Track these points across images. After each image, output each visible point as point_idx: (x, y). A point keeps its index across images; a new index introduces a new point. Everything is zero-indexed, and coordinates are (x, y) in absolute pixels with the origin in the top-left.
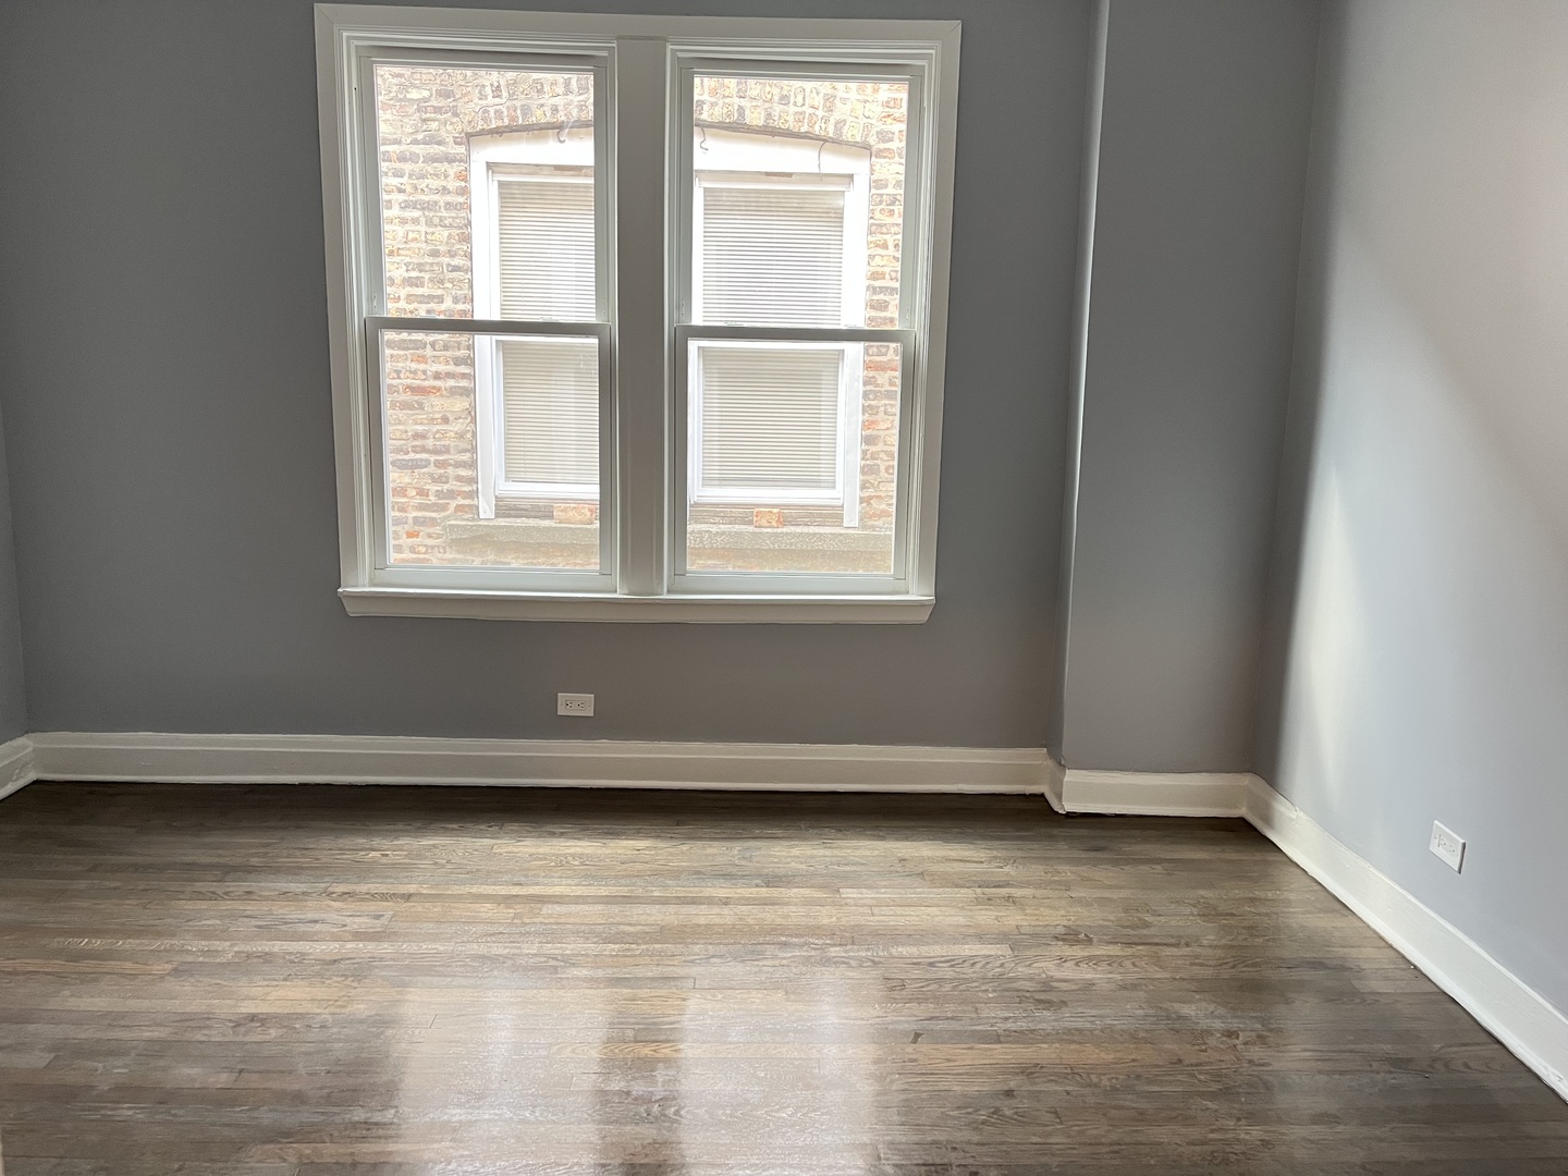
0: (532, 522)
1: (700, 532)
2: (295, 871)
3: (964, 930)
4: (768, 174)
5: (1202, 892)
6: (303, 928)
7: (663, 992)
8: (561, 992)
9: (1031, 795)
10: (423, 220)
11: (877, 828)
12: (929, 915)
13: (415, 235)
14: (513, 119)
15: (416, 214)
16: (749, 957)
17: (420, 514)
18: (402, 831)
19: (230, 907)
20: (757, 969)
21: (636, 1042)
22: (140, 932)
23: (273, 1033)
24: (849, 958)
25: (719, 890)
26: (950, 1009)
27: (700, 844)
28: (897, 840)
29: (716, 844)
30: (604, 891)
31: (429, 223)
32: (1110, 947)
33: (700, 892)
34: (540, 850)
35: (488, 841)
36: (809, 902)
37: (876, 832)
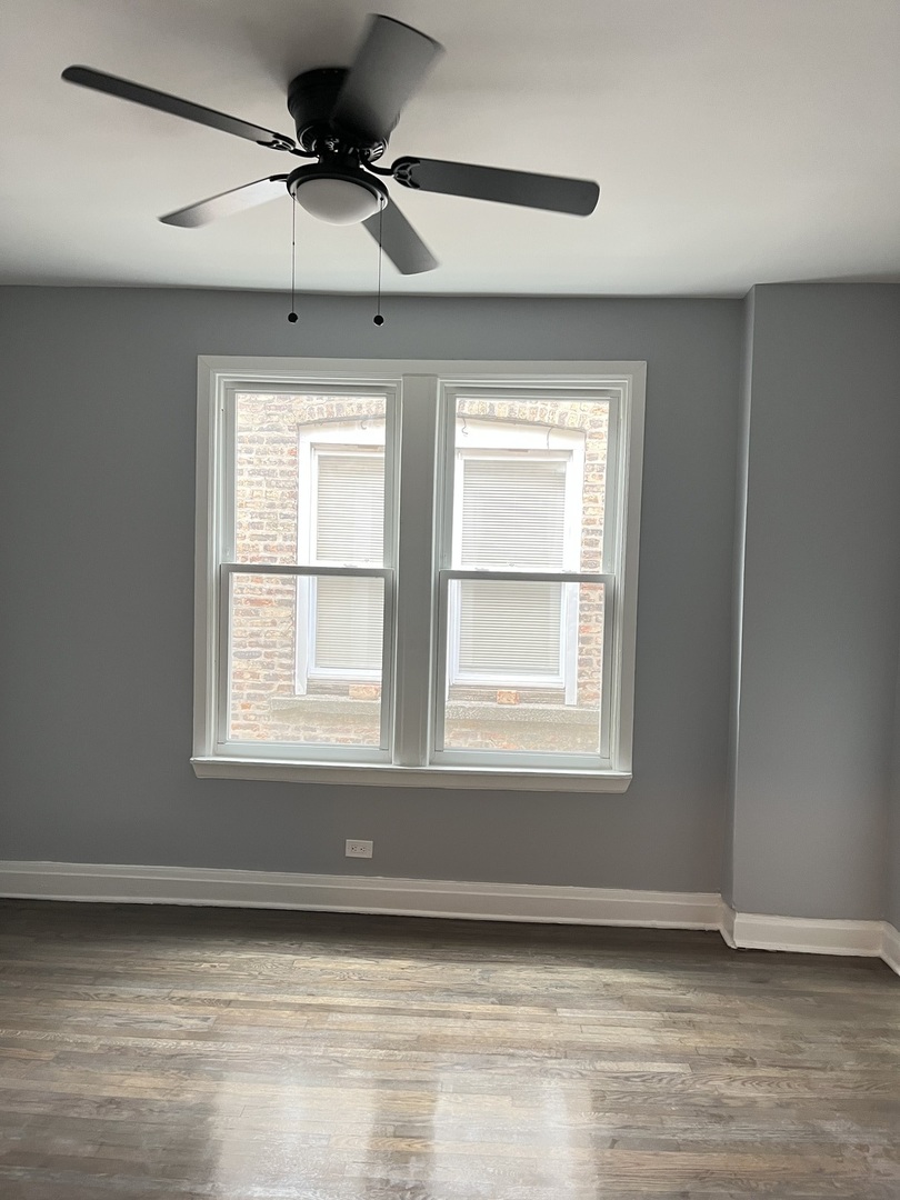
0: (333, 698)
1: (456, 707)
2: (146, 978)
3: (653, 1049)
4: (510, 450)
5: (847, 1023)
6: (149, 1026)
7: (418, 1094)
8: (340, 1090)
9: (710, 931)
10: (264, 483)
11: (586, 956)
12: (625, 1034)
13: (258, 493)
14: (330, 413)
15: (260, 478)
16: (485, 1066)
17: (252, 691)
18: (226, 946)
19: (98, 1007)
20: (490, 1077)
21: (395, 1137)
22: (33, 1025)
23: (125, 1114)
24: (562, 1070)
25: (463, 1006)
26: (641, 1119)
27: (450, 965)
28: (603, 967)
29: (462, 965)
30: (375, 1003)
31: (269, 484)
32: (771, 1069)
33: (449, 1007)
34: (329, 966)
35: (289, 957)
36: (533, 1019)
37: (586, 960)
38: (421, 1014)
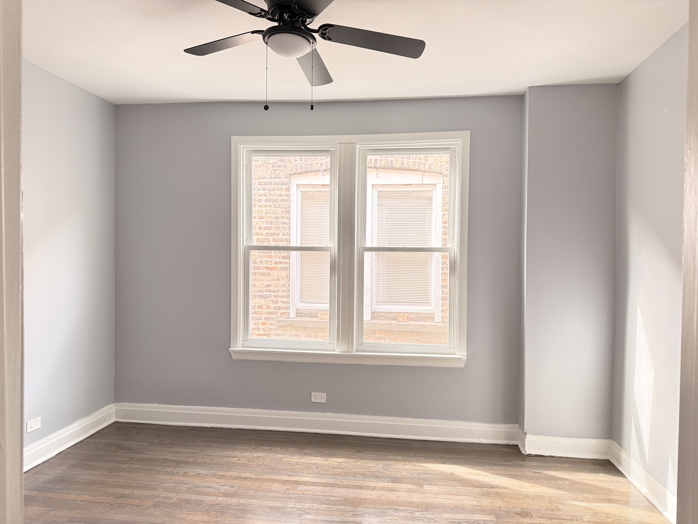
0: (310, 319)
2: (203, 465)
3: (475, 507)
4: (402, 185)
5: (586, 495)
6: (203, 489)
9: (512, 445)
10: (273, 206)
11: (442, 458)
12: (460, 499)
13: (270, 211)
14: (306, 169)
15: (270, 203)
16: (381, 514)
17: (267, 316)
18: (247, 449)
19: (177, 479)
20: (383, 520)
22: (144, 487)
24: (423, 518)
25: (371, 483)
27: (366, 461)
28: (451, 464)
29: (373, 461)
30: (324, 481)
31: (275, 206)
32: (541, 519)
33: (364, 483)
34: (300, 461)
35: (279, 456)
36: (409, 491)
37: (441, 460)
38: (348, 487)
